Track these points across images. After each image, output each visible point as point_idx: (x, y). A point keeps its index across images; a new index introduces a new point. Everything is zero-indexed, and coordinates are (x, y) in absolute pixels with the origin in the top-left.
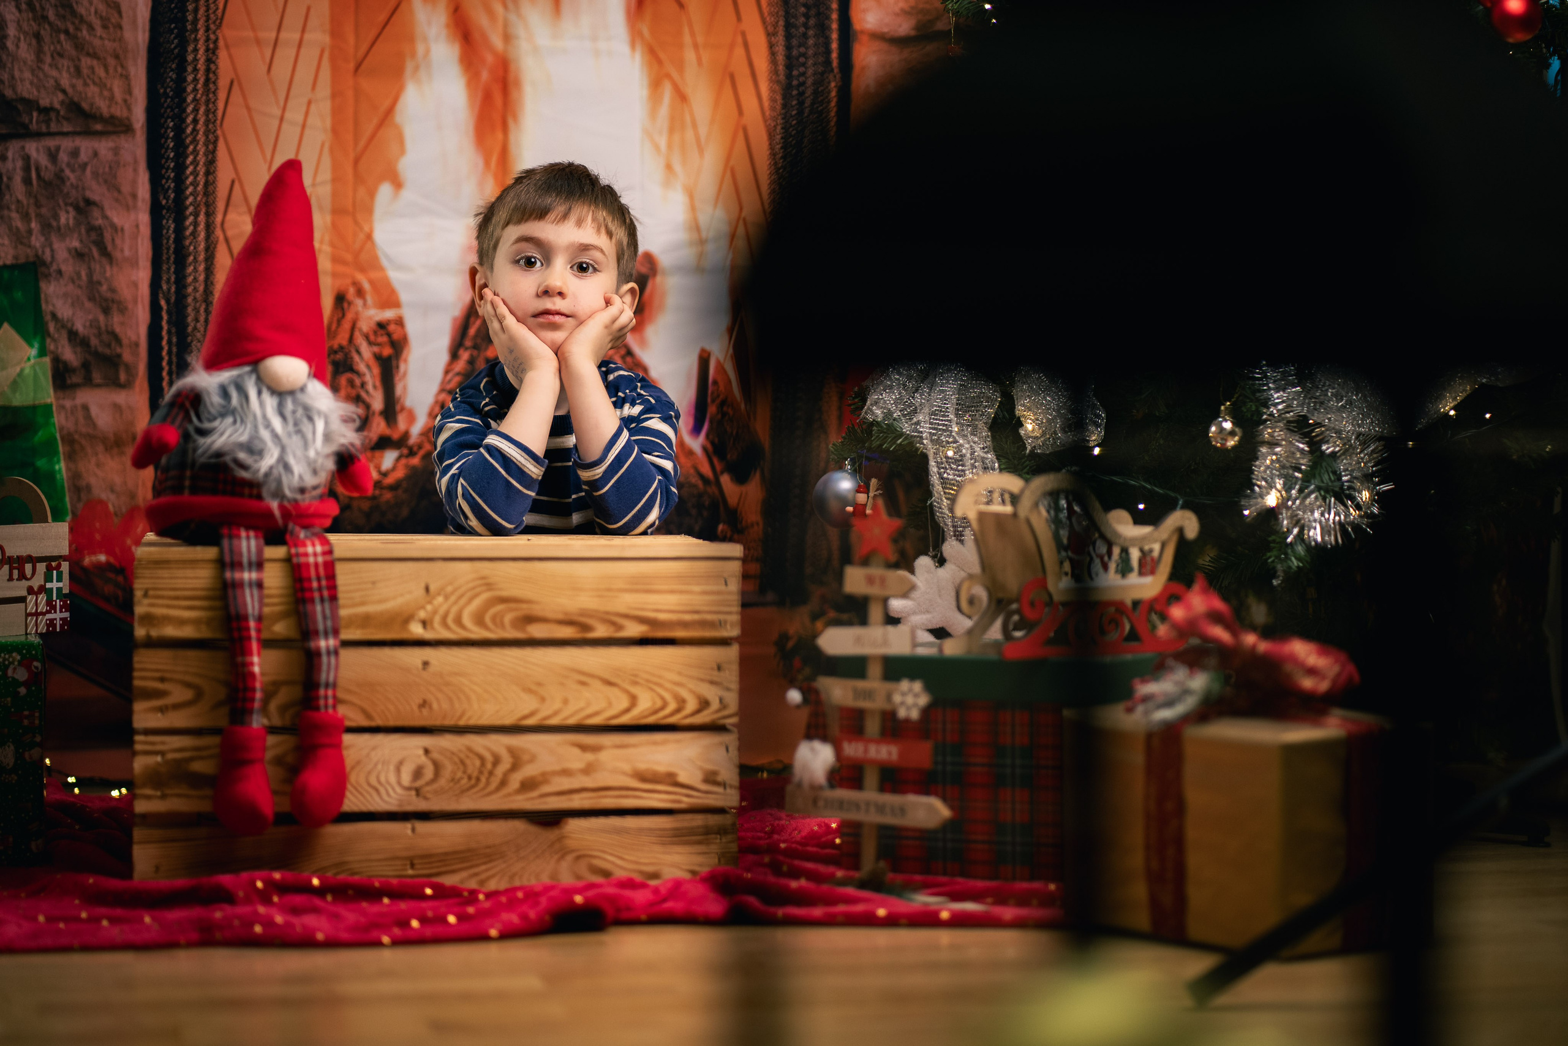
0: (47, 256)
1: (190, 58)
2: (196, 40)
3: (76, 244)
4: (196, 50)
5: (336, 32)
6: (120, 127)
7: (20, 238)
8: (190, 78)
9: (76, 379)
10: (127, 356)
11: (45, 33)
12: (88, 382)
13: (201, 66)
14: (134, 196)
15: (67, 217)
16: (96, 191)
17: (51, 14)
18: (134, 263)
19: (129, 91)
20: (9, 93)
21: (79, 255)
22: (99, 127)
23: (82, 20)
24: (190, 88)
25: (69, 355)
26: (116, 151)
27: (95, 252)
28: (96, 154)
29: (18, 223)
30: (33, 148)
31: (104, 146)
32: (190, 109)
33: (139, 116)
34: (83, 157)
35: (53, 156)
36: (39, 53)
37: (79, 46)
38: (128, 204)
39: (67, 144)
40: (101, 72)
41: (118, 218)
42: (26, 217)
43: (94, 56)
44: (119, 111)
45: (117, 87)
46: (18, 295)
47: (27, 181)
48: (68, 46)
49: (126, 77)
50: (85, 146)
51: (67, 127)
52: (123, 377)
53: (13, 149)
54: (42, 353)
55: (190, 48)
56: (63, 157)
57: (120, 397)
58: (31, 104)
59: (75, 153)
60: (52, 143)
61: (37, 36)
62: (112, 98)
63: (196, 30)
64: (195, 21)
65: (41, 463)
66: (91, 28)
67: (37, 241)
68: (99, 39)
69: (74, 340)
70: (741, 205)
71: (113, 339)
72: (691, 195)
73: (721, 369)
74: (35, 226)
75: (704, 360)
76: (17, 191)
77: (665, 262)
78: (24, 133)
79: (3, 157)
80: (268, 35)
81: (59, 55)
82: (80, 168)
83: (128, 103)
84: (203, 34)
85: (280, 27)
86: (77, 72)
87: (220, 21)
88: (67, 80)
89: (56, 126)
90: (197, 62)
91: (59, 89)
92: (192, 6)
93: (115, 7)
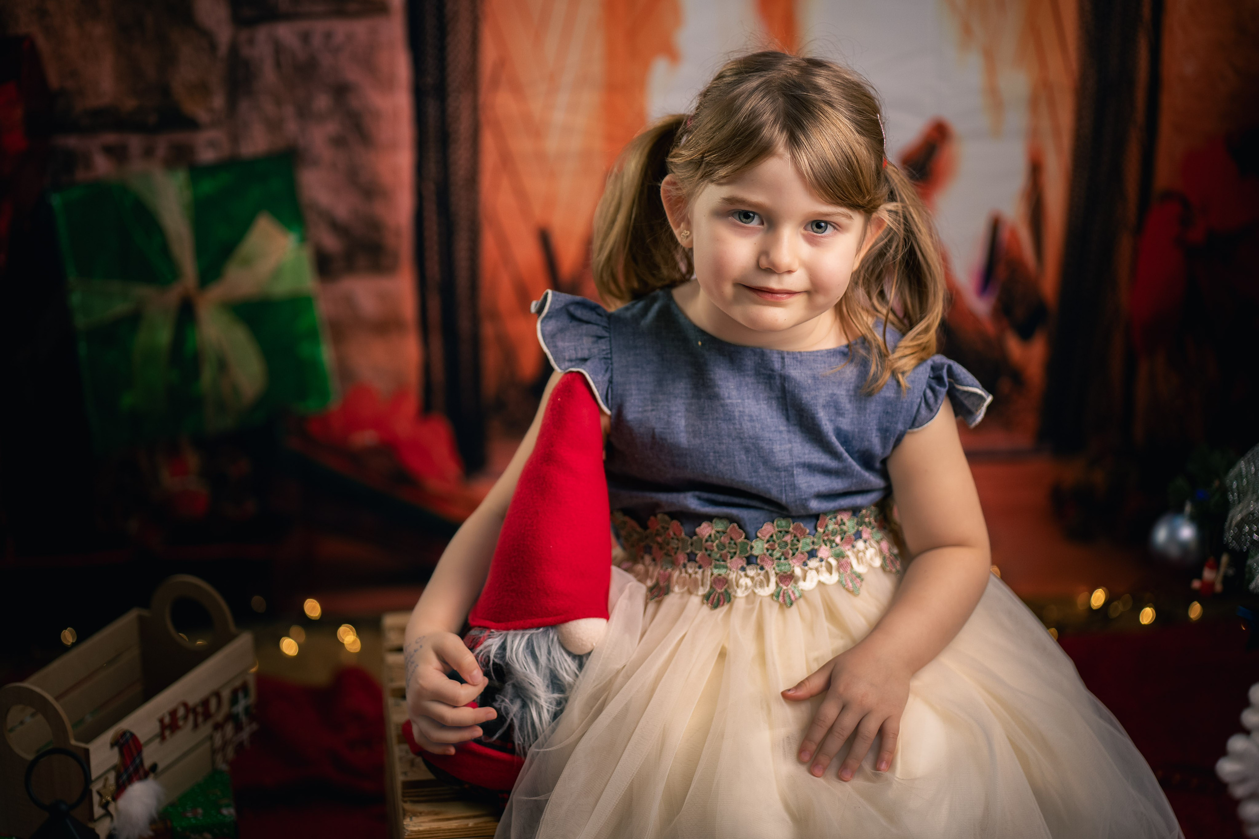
0: (302, 142)
3: (331, 128)
6: (375, 6)
7: (274, 126)
9: (338, 265)
10: (389, 243)
12: (351, 269)
15: (322, 102)
16: (353, 74)
18: (395, 146)
21: (338, 142)
22: (354, 6)
25: (331, 242)
26: (373, 32)
27: (353, 137)
28: (350, 37)
29: (269, 108)
30: (286, 32)
31: (360, 28)
34: (339, 38)
35: (305, 37)
38: (387, 84)
39: (319, 27)
41: (378, 100)
42: (278, 102)
46: (275, 185)
47: (278, 65)
50: (341, 28)
53: (262, 33)
54: (303, 239)
56: (317, 41)
57: (386, 284)
59: (328, 36)
60: (303, 25)
65: (305, 349)
67: (292, 127)
69: (336, 226)
70: (1043, 63)
71: (375, 225)
72: (989, 56)
73: (1014, 233)
74: (289, 111)
75: (996, 225)
76: (269, 75)
77: (958, 126)
78: (273, 16)
79: (251, 42)
82: (337, 50)
89: (306, 7)
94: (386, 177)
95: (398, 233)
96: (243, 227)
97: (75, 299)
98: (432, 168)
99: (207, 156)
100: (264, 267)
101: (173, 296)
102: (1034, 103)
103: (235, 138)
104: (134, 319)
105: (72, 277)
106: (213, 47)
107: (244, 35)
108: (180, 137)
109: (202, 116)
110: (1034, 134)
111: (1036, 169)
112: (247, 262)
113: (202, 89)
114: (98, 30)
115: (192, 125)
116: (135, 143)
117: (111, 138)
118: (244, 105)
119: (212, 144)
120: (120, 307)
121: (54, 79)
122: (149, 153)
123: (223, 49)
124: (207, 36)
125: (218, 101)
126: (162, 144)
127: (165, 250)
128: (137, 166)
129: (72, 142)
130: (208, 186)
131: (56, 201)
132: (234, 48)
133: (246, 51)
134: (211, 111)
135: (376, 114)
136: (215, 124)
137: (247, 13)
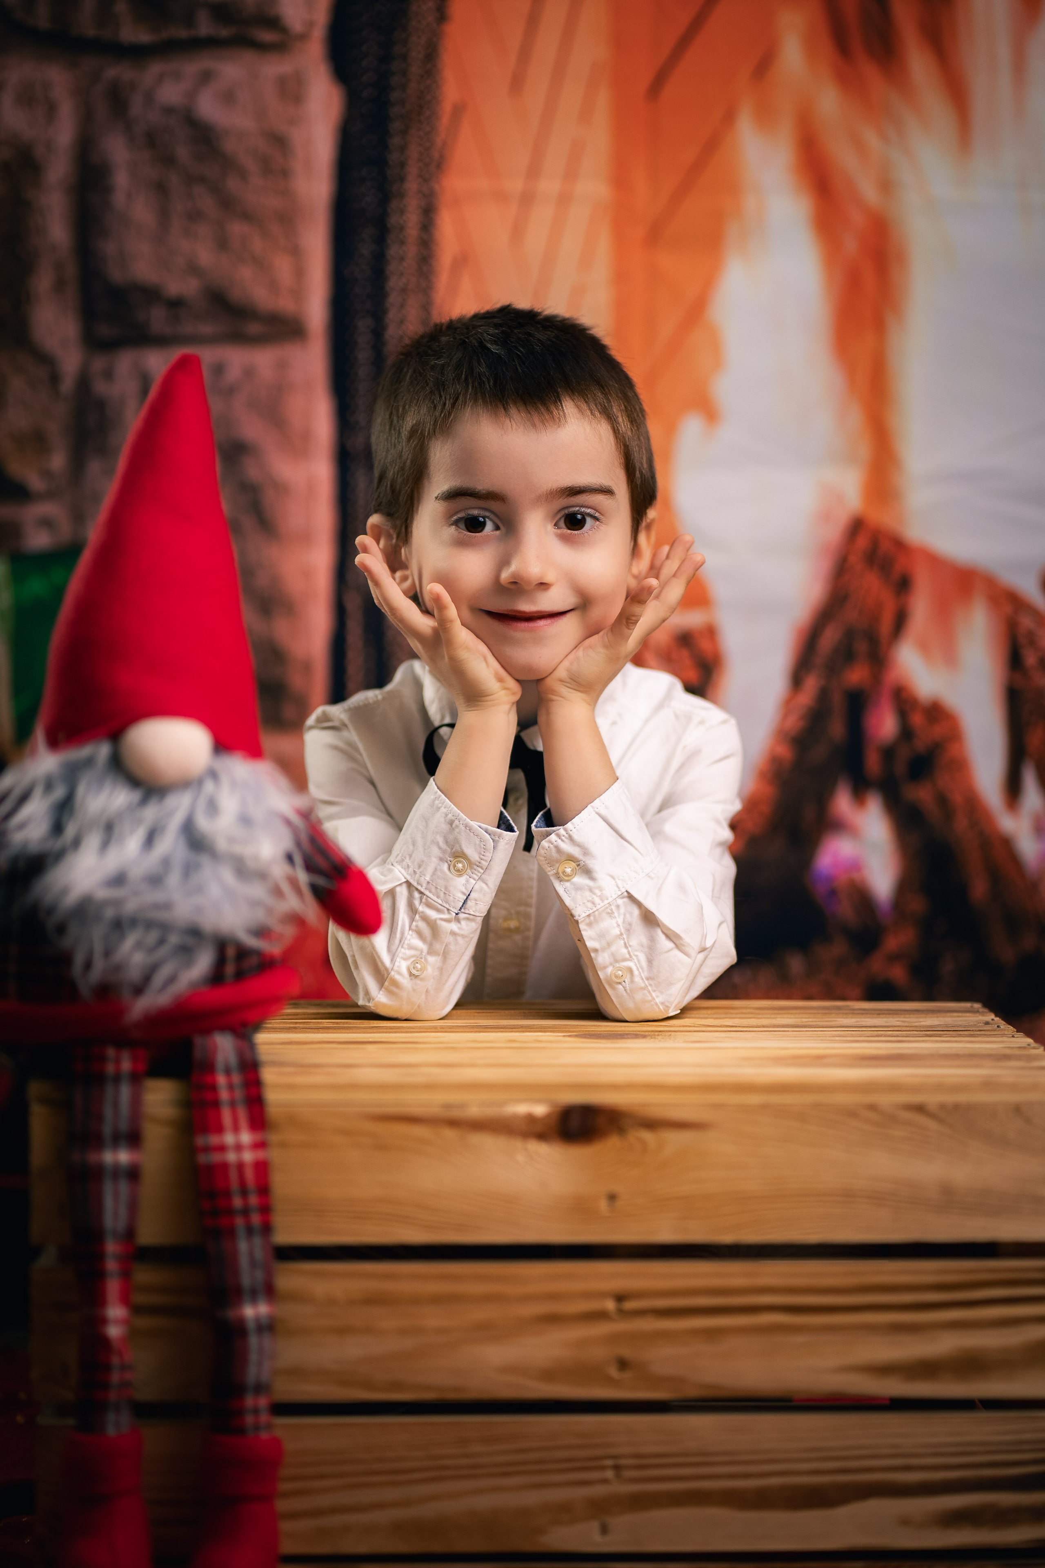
1: (393, 220)
2: (402, 195)
4: (402, 212)
6: (285, 328)
8: (393, 251)
10: (296, 681)
11: (174, 180)
13: (412, 231)
14: (307, 436)
16: (252, 428)
17: (183, 153)
18: (306, 538)
19: (300, 272)
20: (116, 275)
22: (254, 328)
23: (228, 164)
24: (392, 267)
26: (282, 366)
27: (248, 521)
28: (249, 372)
30: (155, 361)
31: (264, 360)
32: (393, 299)
34: (234, 373)
36: (164, 214)
38: (300, 447)
39: (209, 355)
40: (257, 244)
41: (285, 468)
43: (248, 217)
44: (285, 304)
45: (283, 266)
48: (206, 202)
49: (296, 252)
50: (237, 359)
51: (207, 329)
52: (289, 711)
53: (125, 363)
55: (394, 204)
58: (152, 294)
59: (219, 369)
61: (161, 189)
62: (273, 286)
63: (402, 179)
64: (402, 165)
66: (243, 175)
68: (255, 192)
71: (276, 656)
78: (140, 337)
79: (108, 375)
80: (515, 185)
81: (194, 216)
82: (230, 391)
83: (299, 293)
84: (412, 185)
85: (533, 172)
86: (222, 243)
87: (439, 166)
88: (205, 256)
89: (188, 328)
90: (402, 228)
91: (193, 269)
92: (395, 141)
93: (280, 142)
94: (294, 584)
95: (307, 667)
99: (38, 540)
103: (78, 516)
106: (55, 379)
107: (99, 364)
108: (4, 511)
109: (35, 482)
113: (37, 442)
115: (19, 493)
118: (94, 467)
119: (47, 523)
123: (68, 384)
124: (46, 360)
125: (58, 461)
130: (37, 586)
132: (84, 382)
133: (100, 388)
134: (47, 474)
135: (282, 489)
136: (50, 495)
137: (105, 330)
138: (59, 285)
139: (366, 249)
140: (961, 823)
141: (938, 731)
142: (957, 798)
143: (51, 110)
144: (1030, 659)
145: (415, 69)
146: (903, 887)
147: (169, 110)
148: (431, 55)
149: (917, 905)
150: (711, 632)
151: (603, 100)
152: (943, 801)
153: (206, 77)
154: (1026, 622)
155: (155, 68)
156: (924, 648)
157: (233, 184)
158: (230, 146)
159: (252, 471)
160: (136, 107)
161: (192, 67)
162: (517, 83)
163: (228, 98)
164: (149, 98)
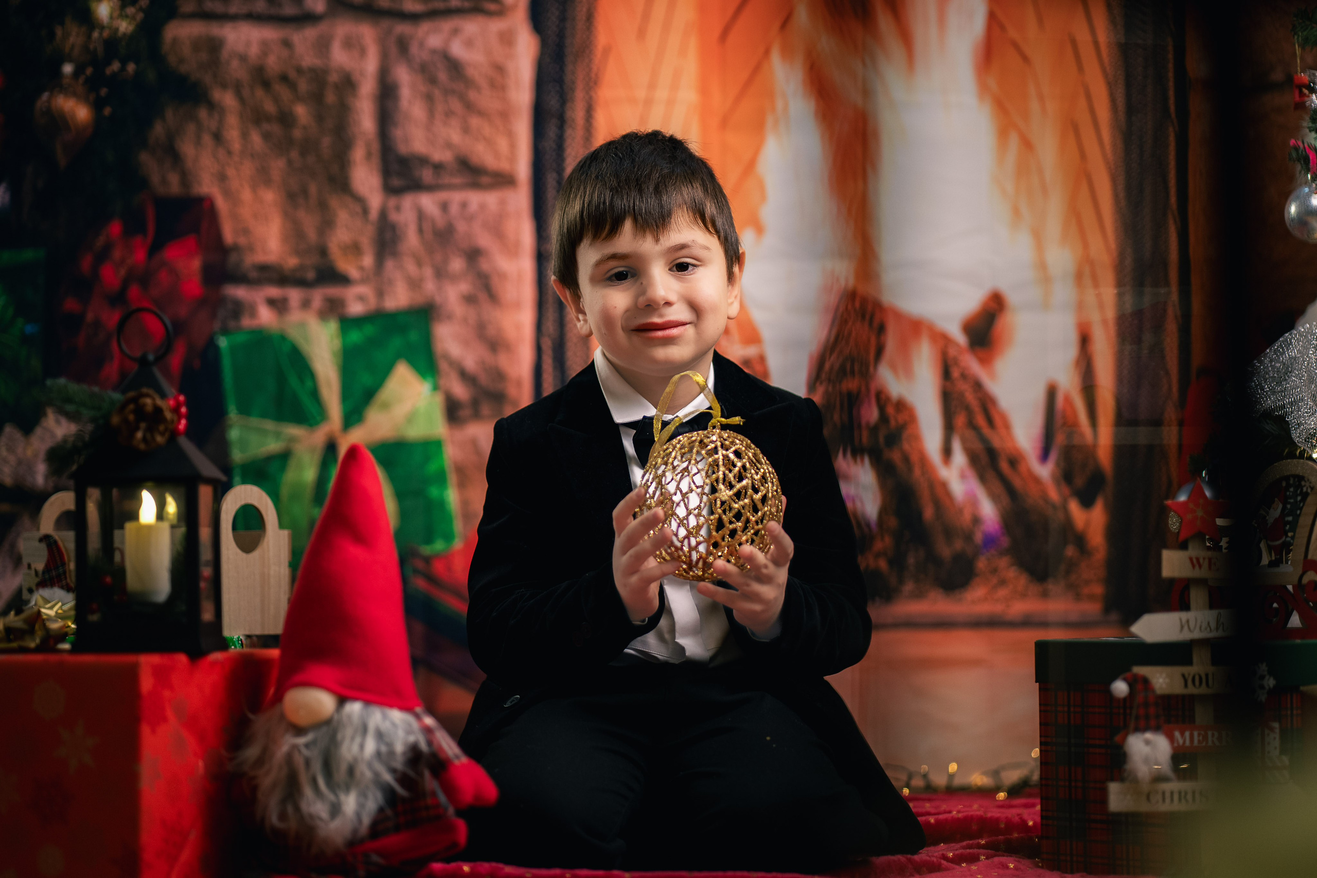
0: (438, 299)
1: (568, 114)
2: (573, 100)
3: (464, 287)
5: (704, 90)
6: (504, 180)
7: (414, 284)
8: (568, 132)
9: (465, 412)
11: (437, 93)
12: (477, 415)
13: (580, 122)
14: (517, 244)
15: (457, 264)
16: (484, 240)
17: (442, 76)
18: (517, 305)
19: (513, 146)
20: (403, 149)
21: (470, 299)
22: (485, 180)
23: (469, 83)
24: (568, 143)
25: (460, 391)
26: (502, 203)
27: (482, 296)
28: (483, 207)
29: (411, 267)
30: (428, 202)
31: (491, 199)
32: (568, 162)
33: (523, 169)
34: (473, 207)
35: (444, 207)
36: (431, 113)
37: (470, 107)
38: (513, 251)
39: (456, 197)
40: (487, 130)
41: (505, 264)
42: (419, 264)
43: (481, 113)
44: (504, 166)
45: (503, 144)
46: (414, 336)
47: (420, 230)
48: (456, 105)
49: (511, 135)
50: (475, 198)
51: (457, 180)
53: (408, 201)
54: (436, 388)
55: (568, 106)
56: (454, 209)
58: (423, 161)
59: (464, 205)
60: (443, 195)
61: (429, 99)
62: (496, 154)
63: (573, 90)
64: (573, 83)
65: (434, 492)
66: (478, 89)
67: (430, 286)
68: (485, 99)
69: (465, 376)
70: (1085, 245)
71: (499, 375)
72: (1038, 236)
73: (1068, 400)
74: (428, 272)
75: (1051, 392)
76: (412, 240)
77: (1013, 298)
78: (416, 186)
79: (398, 208)
80: (641, 94)
81: (449, 114)
82: (470, 219)
83: (512, 158)
84: (579, 95)
85: (652, 86)
86: (466, 130)
87: (596, 83)
88: (455, 136)
89: (446, 180)
90: (573, 120)
91: (449, 145)
92: (569, 68)
93: (500, 69)
94: (510, 332)
95: (519, 383)
96: (383, 374)
97: (234, 434)
98: (550, 326)
99: (356, 308)
100: (400, 411)
101: (319, 437)
102: (1079, 277)
103: (380, 294)
104: (284, 457)
105: (233, 413)
106: (365, 211)
107: (392, 202)
108: (333, 291)
109: (353, 272)
110: (1080, 306)
111: (1085, 340)
112: (386, 406)
113: (355, 249)
114: (269, 196)
115: (343, 280)
116: (294, 295)
117: (274, 292)
118: (390, 264)
119: (361, 298)
120: (273, 446)
121: (229, 235)
122: (306, 304)
123: (374, 214)
124: (360, 201)
125: (368, 260)
126: (318, 296)
127: (315, 394)
128: (295, 316)
129: (239, 292)
130: (355, 336)
131: (223, 343)
132: (383, 214)
133: (393, 216)
134: (361, 268)
135: (503, 276)
136: (364, 281)
137: (396, 182)
138: (369, 155)
139: (551, 132)
140: (917, 472)
141: (901, 418)
142: (914, 458)
143: (363, 52)
144: (955, 373)
145: (580, 25)
146: (883, 512)
147: (434, 52)
148: (590, 18)
149: (893, 522)
150: (762, 359)
151: (693, 44)
152: (906, 459)
153: (456, 32)
154: (952, 352)
155: (424, 27)
156: (893, 367)
157: (472, 95)
158: (471, 72)
159: (484, 265)
160: (414, 49)
161: (447, 25)
162: (641, 34)
163: (469, 43)
164: (421, 45)
